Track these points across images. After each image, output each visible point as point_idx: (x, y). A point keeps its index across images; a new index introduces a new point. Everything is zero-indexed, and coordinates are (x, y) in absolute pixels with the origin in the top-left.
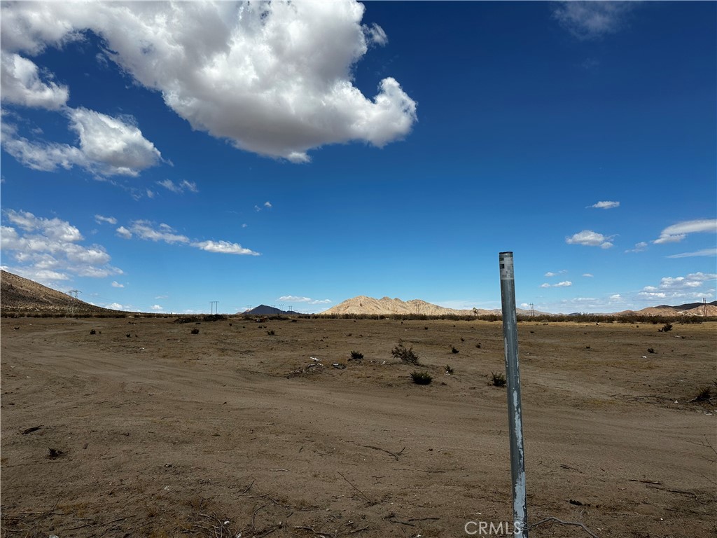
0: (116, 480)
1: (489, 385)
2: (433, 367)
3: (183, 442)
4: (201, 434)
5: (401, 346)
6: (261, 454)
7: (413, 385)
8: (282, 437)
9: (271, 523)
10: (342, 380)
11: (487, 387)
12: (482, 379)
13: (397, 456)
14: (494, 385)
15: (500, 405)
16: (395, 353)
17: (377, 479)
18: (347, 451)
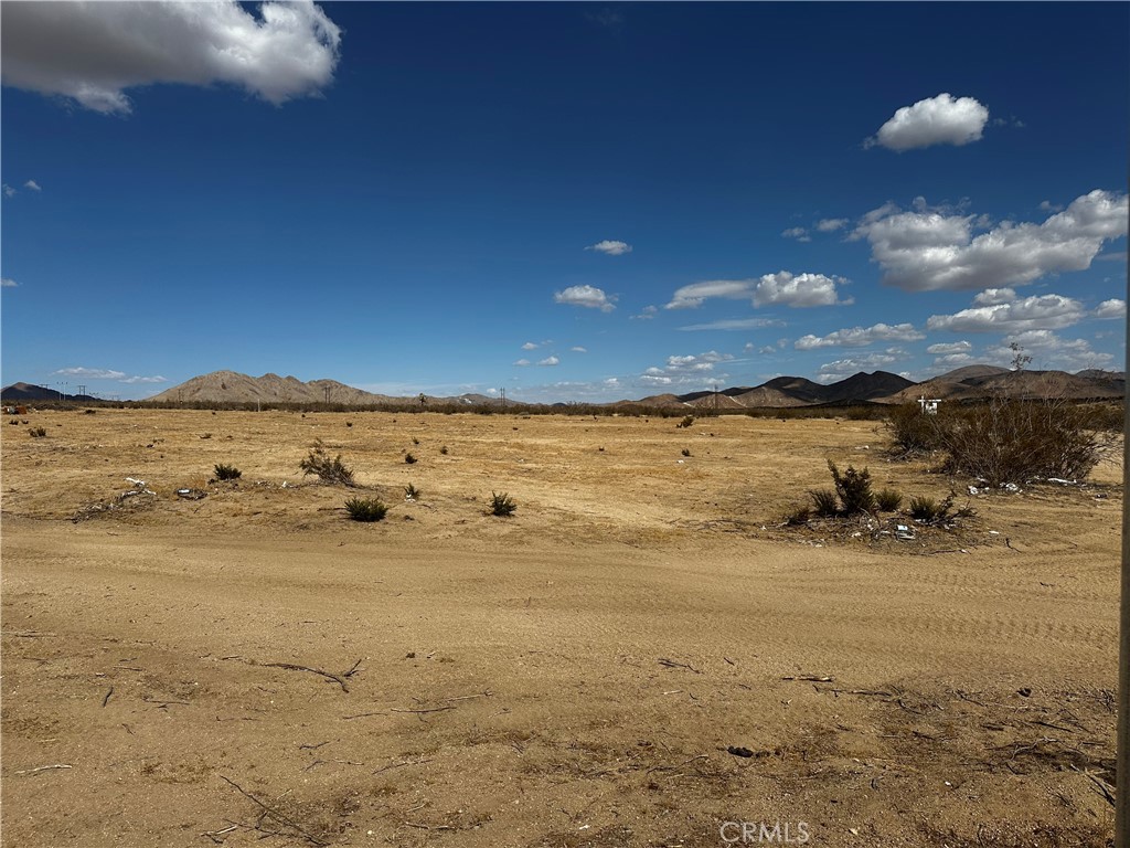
1: (485, 514)
5: (319, 452)
7: (352, 523)
10: (199, 521)
11: (483, 519)
13: (343, 680)
15: (513, 550)
16: (308, 466)
17: (312, 753)
18: (229, 685)
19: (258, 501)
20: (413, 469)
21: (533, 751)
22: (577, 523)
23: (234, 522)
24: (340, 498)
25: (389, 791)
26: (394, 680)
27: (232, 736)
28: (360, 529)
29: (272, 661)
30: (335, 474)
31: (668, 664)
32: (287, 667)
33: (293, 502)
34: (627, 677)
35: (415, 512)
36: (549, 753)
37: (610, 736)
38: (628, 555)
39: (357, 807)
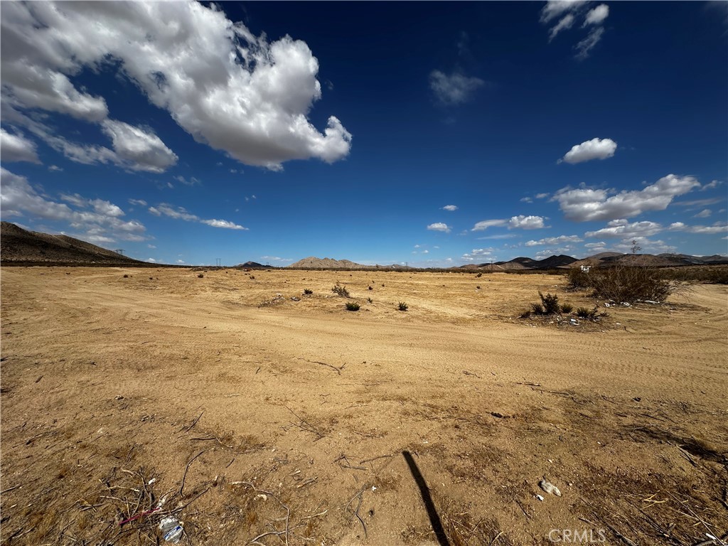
1: (397, 310)
3: (149, 368)
4: (171, 358)
5: (338, 285)
7: (347, 311)
8: (244, 358)
9: (205, 479)
10: (297, 308)
12: (392, 306)
13: (340, 370)
14: (400, 310)
15: (406, 324)
16: (334, 290)
17: (324, 398)
18: (298, 369)
19: (317, 302)
20: (371, 292)
21: (408, 406)
22: (432, 314)
23: (308, 309)
24: (344, 302)
25: (350, 417)
26: (358, 372)
27: (297, 389)
28: (350, 313)
29: (315, 361)
30: (343, 293)
31: (467, 373)
32: (320, 363)
33: (329, 303)
34: (449, 377)
35: (370, 308)
36: (414, 407)
37: (440, 402)
38: (452, 328)
39: (337, 422)
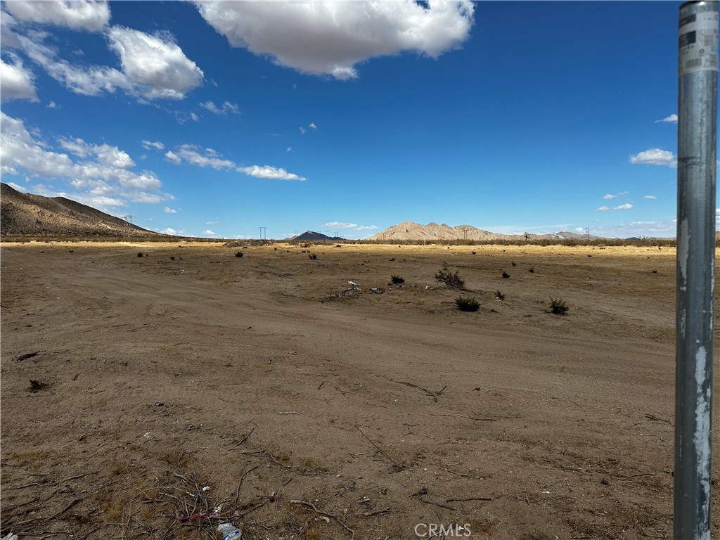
0: (93, 420)
1: (546, 312)
2: (481, 293)
3: (187, 374)
4: (211, 363)
5: (445, 270)
6: (274, 390)
7: (458, 312)
8: (303, 370)
9: (261, 494)
10: (379, 305)
11: (544, 315)
12: (539, 306)
13: (436, 396)
14: (553, 312)
16: (440, 278)
17: (409, 428)
19: (410, 297)
21: (535, 451)
22: (615, 322)
23: (396, 307)
24: (453, 296)
25: (444, 454)
26: (465, 401)
27: (373, 413)
28: (464, 316)
30: (454, 283)
31: (652, 418)
32: (408, 384)
33: (429, 298)
34: (618, 421)
35: (497, 308)
36: (545, 454)
